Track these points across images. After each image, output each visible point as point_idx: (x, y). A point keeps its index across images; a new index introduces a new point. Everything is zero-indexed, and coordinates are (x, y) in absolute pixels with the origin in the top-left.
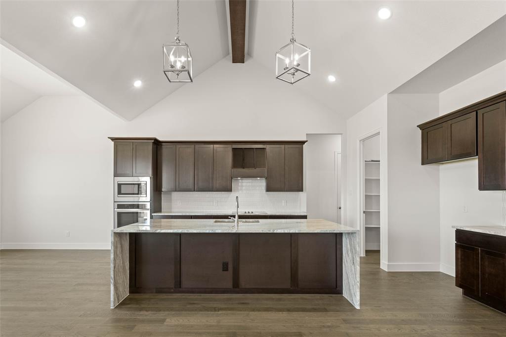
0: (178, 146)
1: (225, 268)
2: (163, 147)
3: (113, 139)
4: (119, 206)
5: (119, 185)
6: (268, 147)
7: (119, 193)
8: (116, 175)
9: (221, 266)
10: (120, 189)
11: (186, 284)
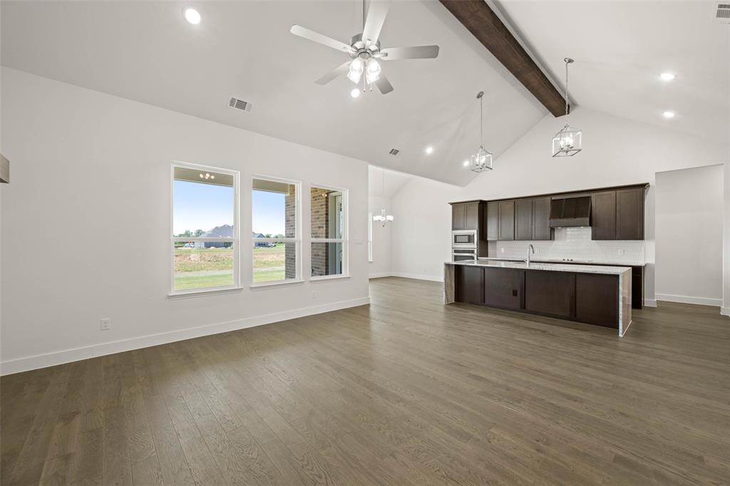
0: (500, 203)
1: (515, 293)
2: (488, 205)
3: (451, 204)
4: (456, 251)
5: (456, 236)
6: (593, 195)
7: (456, 242)
8: (453, 229)
9: (512, 292)
10: (456, 239)
11: (487, 302)
